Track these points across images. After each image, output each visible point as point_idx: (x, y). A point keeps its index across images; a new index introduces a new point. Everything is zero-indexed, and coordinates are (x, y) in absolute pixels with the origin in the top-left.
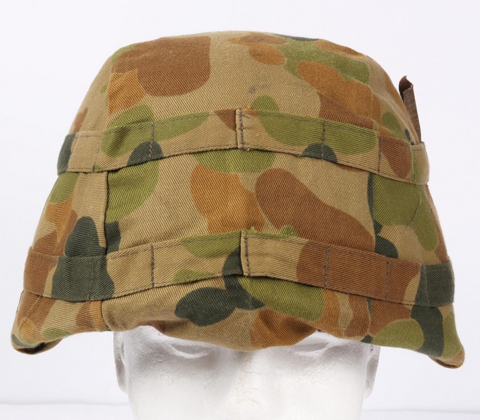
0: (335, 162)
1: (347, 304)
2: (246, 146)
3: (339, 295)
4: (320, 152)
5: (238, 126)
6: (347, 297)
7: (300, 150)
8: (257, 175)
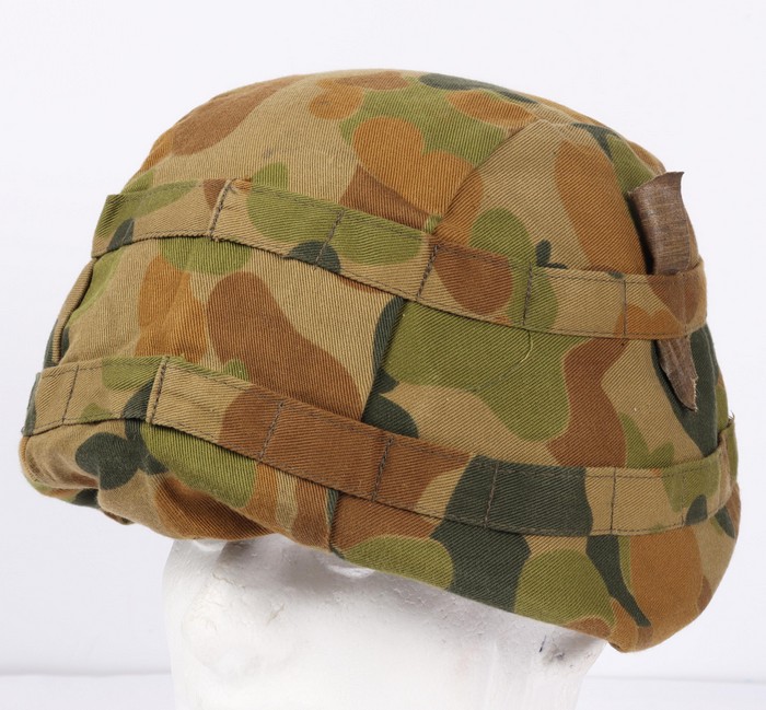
0: (336, 273)
1: (291, 493)
2: (215, 234)
3: (280, 476)
4: (316, 254)
5: (218, 204)
6: (294, 482)
7: (286, 248)
8: (217, 279)
